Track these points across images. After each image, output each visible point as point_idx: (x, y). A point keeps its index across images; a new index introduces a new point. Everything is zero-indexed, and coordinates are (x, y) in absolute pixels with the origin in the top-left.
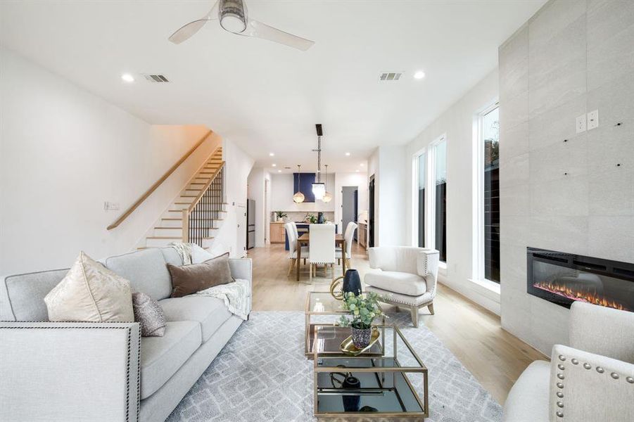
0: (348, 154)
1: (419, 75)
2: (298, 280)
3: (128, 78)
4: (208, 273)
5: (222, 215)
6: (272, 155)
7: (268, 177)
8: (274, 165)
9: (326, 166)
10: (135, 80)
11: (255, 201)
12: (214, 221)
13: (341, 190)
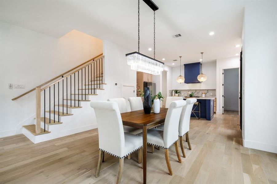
5: (97, 92)
8: (164, 59)
9: (202, 53)
12: (87, 96)
13: (222, 72)
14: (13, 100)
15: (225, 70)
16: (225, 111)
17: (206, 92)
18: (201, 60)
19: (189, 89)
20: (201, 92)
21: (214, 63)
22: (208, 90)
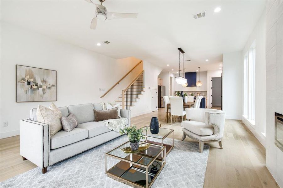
0: (207, 60)
1: (218, 10)
2: (167, 122)
3: (99, 44)
4: (107, 114)
5: (142, 93)
6: (168, 65)
7: (172, 76)
8: (173, 70)
9: (199, 68)
10: (101, 45)
11: (165, 87)
12: (138, 95)
13: (211, 79)
14: (101, 97)
15: (213, 78)
16: (212, 106)
17: (200, 93)
18: (197, 71)
19: (188, 91)
20: (197, 93)
21: (206, 73)
22: (201, 92)
